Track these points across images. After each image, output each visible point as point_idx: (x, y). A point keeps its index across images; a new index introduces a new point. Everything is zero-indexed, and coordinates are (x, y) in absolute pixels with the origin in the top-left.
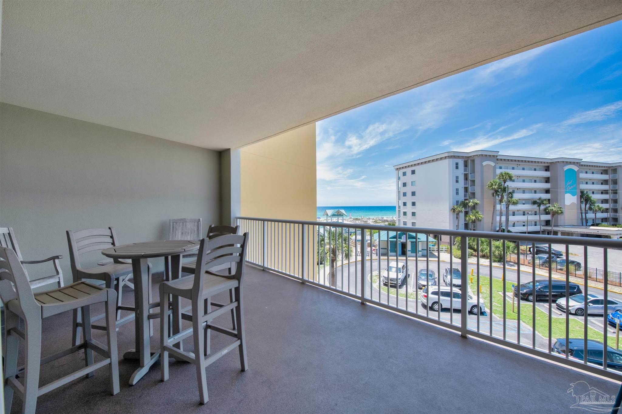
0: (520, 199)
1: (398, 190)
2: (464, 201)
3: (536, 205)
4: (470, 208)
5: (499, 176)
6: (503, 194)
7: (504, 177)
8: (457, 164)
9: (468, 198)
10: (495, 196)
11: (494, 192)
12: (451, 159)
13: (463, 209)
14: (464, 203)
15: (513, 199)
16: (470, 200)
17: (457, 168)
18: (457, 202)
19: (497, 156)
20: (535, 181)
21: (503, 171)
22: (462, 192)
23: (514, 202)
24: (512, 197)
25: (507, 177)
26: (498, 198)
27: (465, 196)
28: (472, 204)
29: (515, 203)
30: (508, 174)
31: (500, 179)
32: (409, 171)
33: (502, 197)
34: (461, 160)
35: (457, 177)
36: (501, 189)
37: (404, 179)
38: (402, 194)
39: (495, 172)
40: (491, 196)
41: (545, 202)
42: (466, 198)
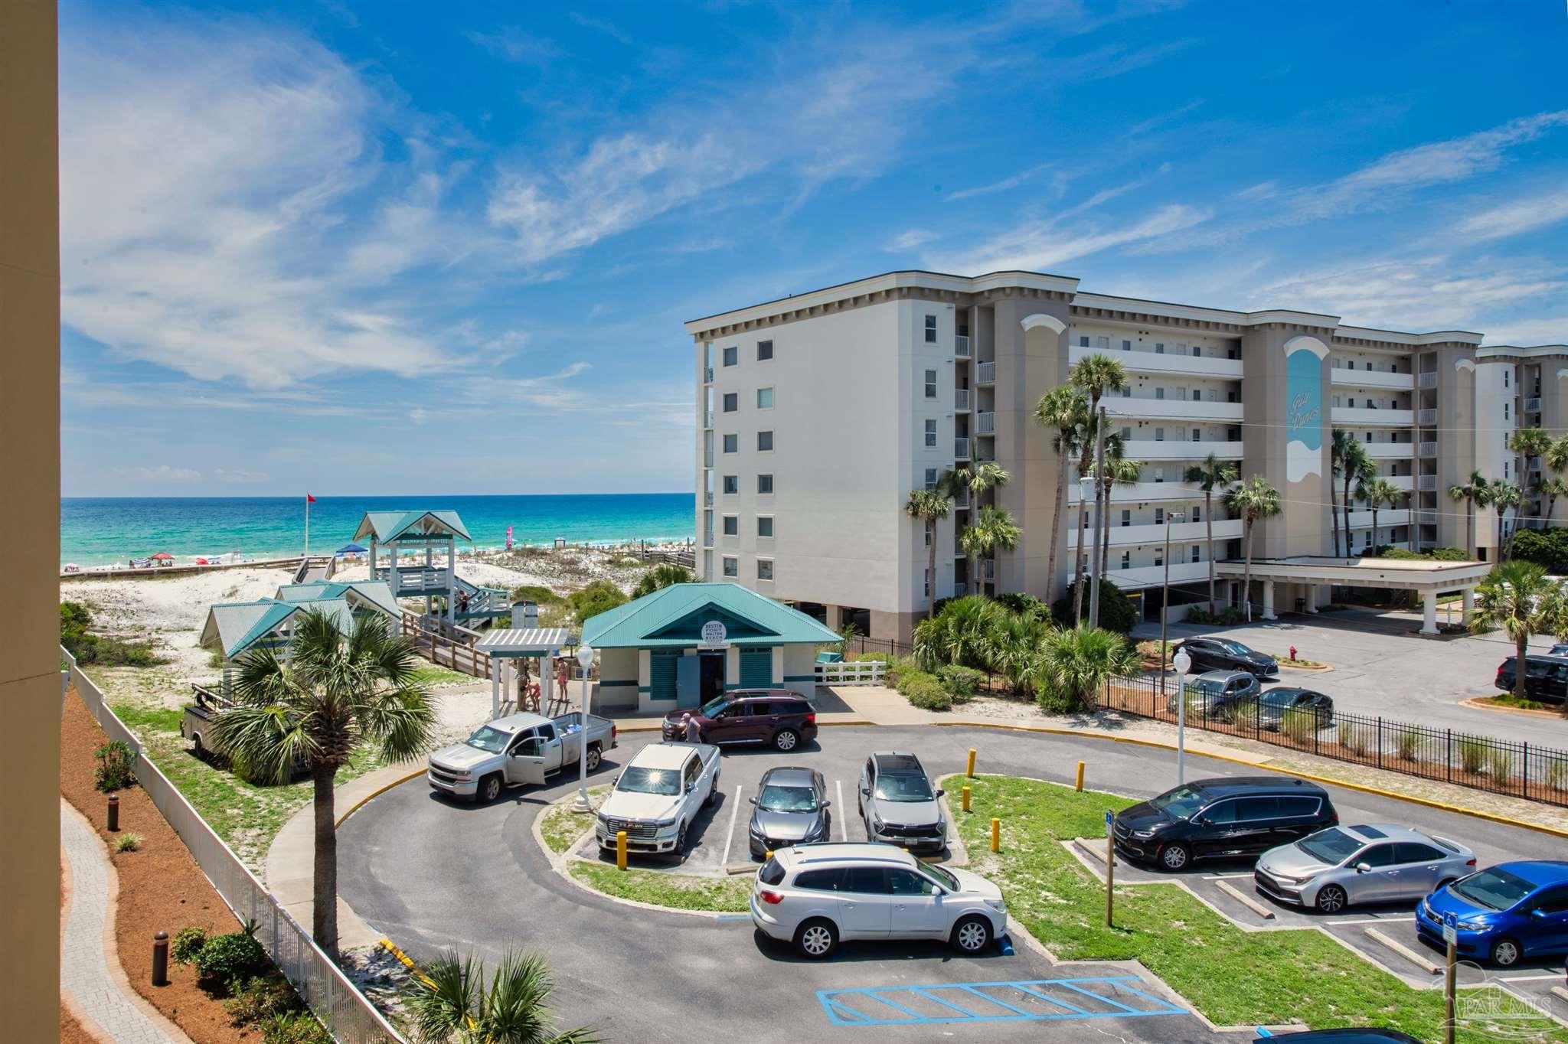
0: (1146, 463)
1: (706, 425)
2: (953, 469)
3: (1198, 485)
4: (976, 498)
5: (1076, 375)
6: (1088, 442)
7: (1095, 377)
8: (931, 321)
9: (969, 459)
10: (1061, 450)
11: (1060, 433)
12: (909, 302)
13: (951, 502)
14: (954, 480)
15: (1124, 462)
16: (976, 465)
17: (930, 336)
18: (930, 474)
19: (1072, 296)
20: (1197, 396)
21: (1090, 352)
22: (947, 433)
23: (1125, 475)
24: (1118, 454)
25: (1104, 377)
26: (1075, 458)
27: (959, 450)
28: (982, 481)
29: (1130, 479)
30: (1106, 364)
31: (1078, 382)
32: (747, 343)
33: (1087, 452)
34: (944, 305)
35: (931, 375)
36: (1084, 422)
37: (727, 380)
38: (719, 443)
39: (1063, 356)
40: (1051, 448)
41: (1225, 473)
42: (963, 460)
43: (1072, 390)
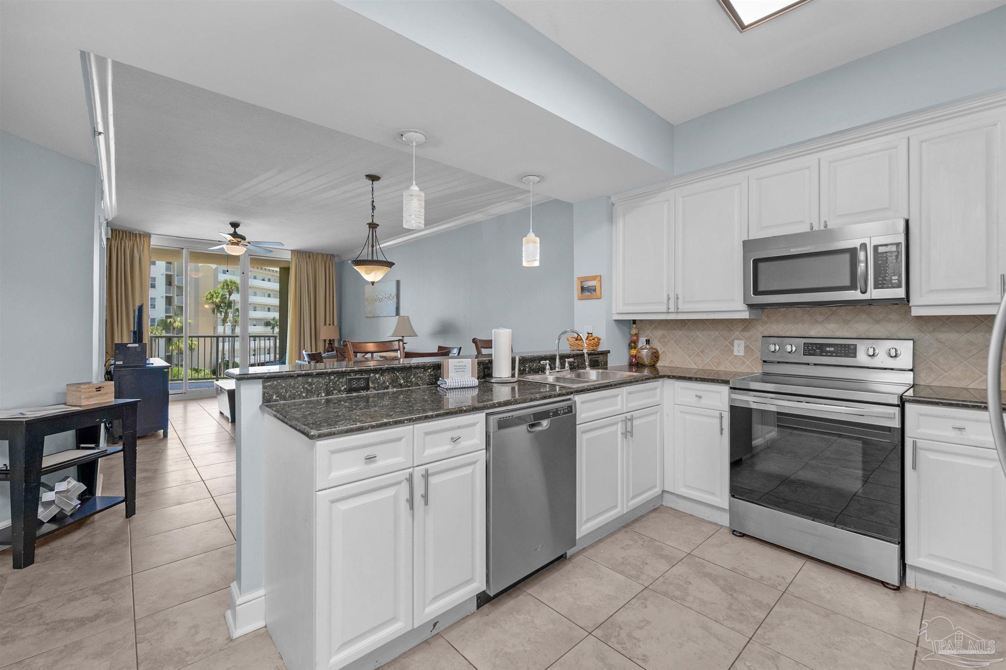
2: (164, 319)
3: (269, 327)
4: (176, 330)
5: (222, 285)
6: (227, 310)
7: (230, 287)
9: (172, 315)
10: (215, 313)
11: (215, 306)
13: (164, 332)
14: (165, 323)
16: (176, 317)
17: (153, 263)
18: (153, 320)
20: (269, 296)
21: (228, 277)
22: (161, 304)
25: (234, 287)
26: (220, 316)
27: (167, 311)
28: (179, 324)
30: (234, 283)
31: (223, 288)
33: (226, 314)
35: (153, 279)
36: (225, 303)
39: (216, 277)
40: (210, 312)
42: (169, 315)
43: (220, 291)
